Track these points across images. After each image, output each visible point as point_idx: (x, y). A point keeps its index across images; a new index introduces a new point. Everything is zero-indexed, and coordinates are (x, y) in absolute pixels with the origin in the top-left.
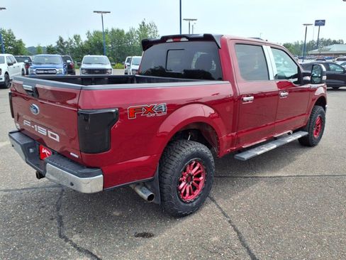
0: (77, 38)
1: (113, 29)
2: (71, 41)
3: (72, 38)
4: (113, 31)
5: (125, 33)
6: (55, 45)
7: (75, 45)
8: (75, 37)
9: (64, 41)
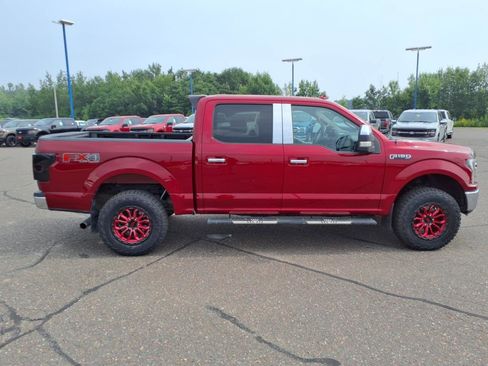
0: (394, 85)
1: (448, 69)
2: (385, 90)
3: (387, 85)
4: (457, 70)
5: (471, 71)
6: (363, 96)
7: (389, 94)
8: (390, 85)
9: (376, 90)
